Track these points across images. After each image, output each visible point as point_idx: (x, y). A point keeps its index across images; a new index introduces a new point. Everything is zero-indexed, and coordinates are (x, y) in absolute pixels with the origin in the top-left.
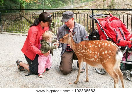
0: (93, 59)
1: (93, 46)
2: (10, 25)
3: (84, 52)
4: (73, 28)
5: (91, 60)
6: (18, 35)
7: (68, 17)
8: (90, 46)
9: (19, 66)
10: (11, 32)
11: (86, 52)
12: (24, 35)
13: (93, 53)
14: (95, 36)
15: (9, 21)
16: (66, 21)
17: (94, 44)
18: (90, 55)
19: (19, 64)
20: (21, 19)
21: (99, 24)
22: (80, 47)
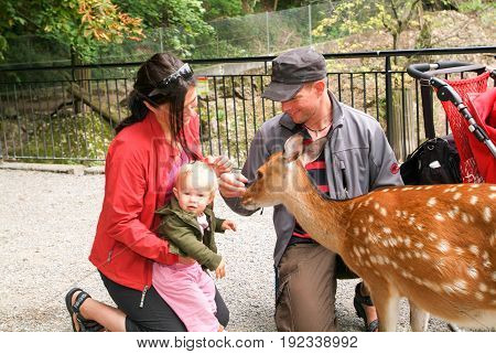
0: (460, 285)
1: (451, 214)
2: (32, 134)
3: (402, 248)
4: (326, 126)
5: (448, 288)
6: (66, 172)
7: (295, 75)
8: (439, 217)
9: (80, 317)
10: (38, 161)
11: (420, 245)
12: (93, 173)
13: (460, 251)
14: (435, 165)
15: (31, 120)
16: (285, 96)
17: (456, 202)
18: (441, 264)
19: (77, 310)
20: (77, 112)
21: (461, 106)
22: (371, 219)
